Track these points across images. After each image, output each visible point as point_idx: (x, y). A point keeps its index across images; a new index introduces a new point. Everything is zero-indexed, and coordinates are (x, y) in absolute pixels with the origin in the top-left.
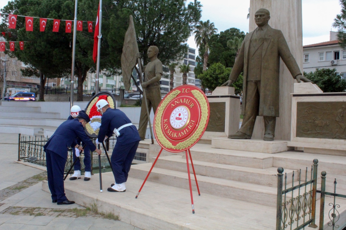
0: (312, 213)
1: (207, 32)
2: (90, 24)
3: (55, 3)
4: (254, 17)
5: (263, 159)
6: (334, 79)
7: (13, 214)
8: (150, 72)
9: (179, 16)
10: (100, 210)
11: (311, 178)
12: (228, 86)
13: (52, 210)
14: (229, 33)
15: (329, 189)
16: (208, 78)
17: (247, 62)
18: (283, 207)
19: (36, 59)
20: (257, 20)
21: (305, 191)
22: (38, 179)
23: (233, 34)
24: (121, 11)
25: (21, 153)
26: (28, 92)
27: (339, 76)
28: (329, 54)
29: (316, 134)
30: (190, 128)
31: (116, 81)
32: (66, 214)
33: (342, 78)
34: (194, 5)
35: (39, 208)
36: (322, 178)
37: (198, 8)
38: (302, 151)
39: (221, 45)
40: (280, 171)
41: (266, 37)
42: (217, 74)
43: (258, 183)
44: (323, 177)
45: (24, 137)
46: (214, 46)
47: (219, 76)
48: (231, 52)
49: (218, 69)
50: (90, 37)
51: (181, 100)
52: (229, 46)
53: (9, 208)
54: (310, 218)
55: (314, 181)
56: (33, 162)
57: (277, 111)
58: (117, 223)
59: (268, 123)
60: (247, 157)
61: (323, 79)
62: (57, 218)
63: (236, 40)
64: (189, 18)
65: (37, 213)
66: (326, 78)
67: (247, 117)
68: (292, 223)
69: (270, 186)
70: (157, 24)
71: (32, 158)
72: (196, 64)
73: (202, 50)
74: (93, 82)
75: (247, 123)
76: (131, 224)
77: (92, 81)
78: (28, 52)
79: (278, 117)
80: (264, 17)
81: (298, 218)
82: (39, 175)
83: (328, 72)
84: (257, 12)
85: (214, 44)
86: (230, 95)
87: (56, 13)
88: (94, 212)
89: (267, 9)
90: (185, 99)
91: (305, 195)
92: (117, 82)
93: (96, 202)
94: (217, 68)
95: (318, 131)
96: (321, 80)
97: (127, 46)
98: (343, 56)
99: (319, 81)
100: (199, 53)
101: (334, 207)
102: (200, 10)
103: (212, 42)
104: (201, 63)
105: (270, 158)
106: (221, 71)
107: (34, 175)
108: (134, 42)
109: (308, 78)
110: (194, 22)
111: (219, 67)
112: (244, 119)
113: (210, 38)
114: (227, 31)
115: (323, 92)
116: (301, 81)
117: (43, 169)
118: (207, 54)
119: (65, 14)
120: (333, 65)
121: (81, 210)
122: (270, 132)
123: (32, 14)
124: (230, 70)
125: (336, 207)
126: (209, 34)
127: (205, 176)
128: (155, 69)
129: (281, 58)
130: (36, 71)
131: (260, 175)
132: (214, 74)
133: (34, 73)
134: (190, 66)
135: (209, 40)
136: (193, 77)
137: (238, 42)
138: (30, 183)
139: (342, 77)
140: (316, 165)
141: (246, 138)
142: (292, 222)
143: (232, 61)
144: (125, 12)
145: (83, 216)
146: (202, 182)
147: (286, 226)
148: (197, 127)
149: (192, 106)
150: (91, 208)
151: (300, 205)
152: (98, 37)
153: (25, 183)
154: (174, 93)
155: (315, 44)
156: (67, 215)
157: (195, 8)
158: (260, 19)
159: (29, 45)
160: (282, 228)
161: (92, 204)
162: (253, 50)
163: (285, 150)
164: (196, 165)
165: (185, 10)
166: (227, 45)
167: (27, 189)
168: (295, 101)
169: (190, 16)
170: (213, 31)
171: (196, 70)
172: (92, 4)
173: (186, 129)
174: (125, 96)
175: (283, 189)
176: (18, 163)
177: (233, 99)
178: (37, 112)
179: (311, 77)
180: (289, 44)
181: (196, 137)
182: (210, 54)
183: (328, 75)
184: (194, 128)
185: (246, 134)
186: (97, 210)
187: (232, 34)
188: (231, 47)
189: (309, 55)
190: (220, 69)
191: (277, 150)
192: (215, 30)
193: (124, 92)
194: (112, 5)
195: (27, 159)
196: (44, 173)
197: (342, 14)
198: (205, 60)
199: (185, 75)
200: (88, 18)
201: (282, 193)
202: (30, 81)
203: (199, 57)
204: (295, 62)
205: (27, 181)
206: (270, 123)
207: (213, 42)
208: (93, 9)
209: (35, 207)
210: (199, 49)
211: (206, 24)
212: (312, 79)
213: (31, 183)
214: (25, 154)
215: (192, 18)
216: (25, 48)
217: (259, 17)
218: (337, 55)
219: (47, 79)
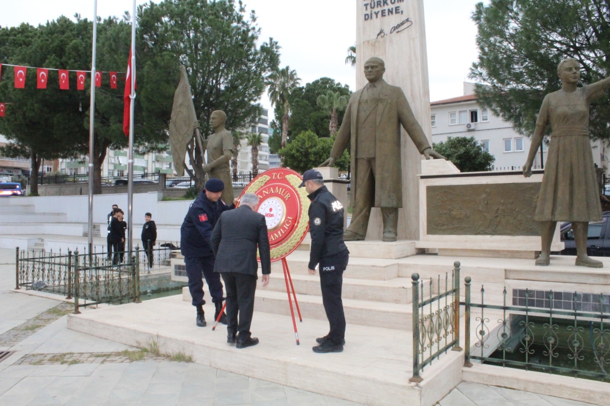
0: (455, 332)
1: (286, 84)
2: (114, 76)
3: (56, 44)
4: (363, 69)
5: (385, 267)
6: (472, 152)
7: (35, 364)
8: (215, 148)
9: (247, 63)
10: (162, 351)
11: (453, 286)
12: (330, 166)
13: (92, 355)
14: (319, 86)
15: (475, 298)
16: (294, 154)
17: (355, 131)
18: (420, 325)
19: (26, 131)
20: (368, 73)
21: (446, 303)
22: (55, 314)
23: (326, 87)
24: (161, 56)
25: (21, 277)
26: (7, 182)
27: (479, 148)
28: (463, 114)
29: (453, 229)
30: (287, 228)
31: (147, 161)
32: (114, 359)
33: (482, 150)
34: (269, 46)
35: (70, 353)
36: (466, 285)
37: (275, 50)
38: (436, 254)
39: (308, 103)
40: (415, 278)
41: (381, 96)
42: (307, 148)
43: (381, 300)
44: (468, 284)
45: (24, 252)
46: (298, 105)
47: (310, 150)
48: (322, 113)
49: (308, 141)
50: (112, 96)
51: (272, 188)
52: (319, 104)
53: (25, 357)
54: (453, 339)
55: (456, 291)
56: (42, 289)
57: (399, 199)
58: (190, 365)
59: (388, 217)
60: (362, 266)
61: (457, 152)
62: (102, 365)
63: (331, 96)
64: (262, 65)
65: (71, 360)
66: (462, 150)
67: (358, 210)
68: (431, 345)
69: (397, 303)
70: (215, 75)
71: (39, 283)
72: (271, 132)
73: (279, 110)
74: (112, 163)
75: (358, 218)
76: (211, 366)
77: (110, 162)
78: (12, 119)
79: (402, 207)
80: (377, 69)
81: (439, 339)
82: (55, 308)
83: (463, 142)
84: (367, 62)
85: (297, 101)
86: (332, 179)
87: (57, 58)
88: (154, 353)
89: (381, 57)
90: (277, 188)
91: (446, 308)
92: (149, 162)
93: (156, 339)
94: (306, 138)
95: (457, 226)
96: (455, 154)
97: (178, 110)
98: (483, 117)
99: (453, 154)
100: (275, 115)
101: (482, 322)
102: (278, 53)
103: (294, 99)
104: (278, 131)
105: (395, 264)
106: (312, 143)
107: (48, 308)
108: (188, 105)
109: (437, 151)
110: (269, 71)
111: (310, 138)
112: (353, 212)
113: (290, 93)
114: (316, 83)
115: (461, 172)
116: (431, 157)
117: (60, 299)
118: (287, 117)
119: (72, 60)
120: (469, 131)
121: (134, 353)
122: (391, 230)
123: (17, 60)
124: (326, 141)
125: (485, 322)
126: (289, 87)
127: (306, 294)
128: (222, 145)
129: (402, 126)
130: (24, 149)
131: (383, 289)
132: (302, 148)
133: (21, 153)
134: (263, 135)
135: (289, 95)
136: (266, 151)
137: (333, 98)
138: (45, 320)
139: (482, 148)
140: (457, 269)
141: (358, 240)
142: (431, 343)
143: (324, 127)
144: (167, 57)
145: (139, 360)
146: (303, 303)
147: (424, 350)
148: (297, 226)
149: (287, 196)
150: (148, 348)
151: (440, 322)
152: (130, 97)
153: (37, 321)
154: (262, 180)
155: (443, 101)
156: (116, 360)
157: (271, 51)
158: (372, 72)
159: (13, 109)
160: (420, 352)
161: (150, 343)
162: (363, 115)
163: (412, 253)
164: (294, 280)
165: (256, 53)
166: (317, 103)
167: (44, 328)
168: (423, 185)
169: (263, 62)
170: (294, 81)
171: (271, 141)
172: (116, 45)
173: (281, 230)
174: (168, 183)
175: (420, 301)
176: (16, 292)
177: (336, 184)
178: (28, 213)
179: (441, 149)
180: (412, 106)
181: (296, 239)
182: (292, 116)
183: (465, 146)
184: (292, 228)
185: (357, 234)
186: (158, 350)
187: (323, 86)
188: (323, 106)
189: (436, 117)
190: (310, 139)
191: (402, 254)
192: (298, 81)
193: (165, 178)
194: (146, 47)
195: (30, 285)
196: (63, 305)
197: (479, 61)
198: (284, 126)
199: (255, 150)
200: (108, 67)
201: (418, 306)
202: (10, 165)
203: (275, 121)
204: (421, 130)
205: (41, 317)
206: (390, 217)
207: (297, 99)
208: (116, 54)
209: (65, 351)
210: (275, 110)
211: (284, 73)
212: (442, 153)
213: (48, 319)
214: (27, 278)
215: (266, 65)
216: (8, 113)
217: (370, 69)
218: (474, 116)
219: (42, 160)
